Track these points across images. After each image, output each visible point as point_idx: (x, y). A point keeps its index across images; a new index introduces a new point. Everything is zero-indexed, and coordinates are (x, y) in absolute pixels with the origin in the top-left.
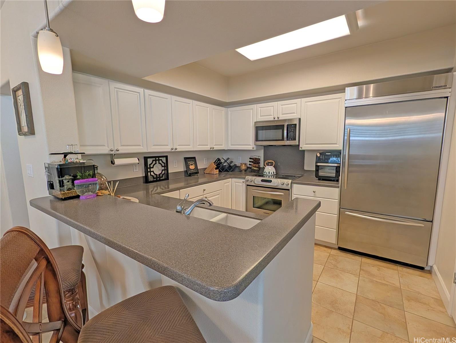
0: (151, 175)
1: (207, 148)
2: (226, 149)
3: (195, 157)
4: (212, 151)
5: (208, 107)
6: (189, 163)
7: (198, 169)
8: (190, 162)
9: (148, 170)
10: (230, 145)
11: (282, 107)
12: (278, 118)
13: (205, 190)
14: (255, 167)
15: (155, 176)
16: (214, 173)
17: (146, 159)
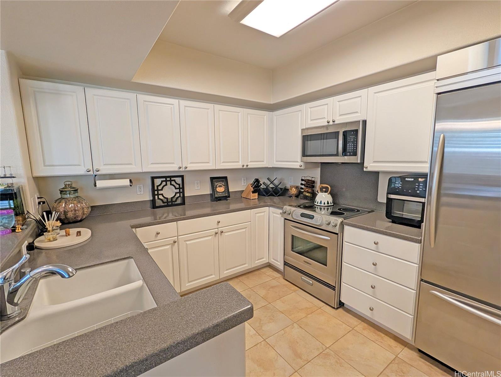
0: (158, 198)
1: (239, 165)
2: (269, 167)
3: (227, 177)
4: (246, 170)
5: (239, 113)
6: (216, 184)
7: (229, 192)
8: (218, 183)
9: (155, 192)
10: (275, 161)
11: (340, 105)
12: (334, 122)
13: (219, 222)
14: (308, 192)
15: (165, 200)
16: (250, 198)
17: (153, 179)
